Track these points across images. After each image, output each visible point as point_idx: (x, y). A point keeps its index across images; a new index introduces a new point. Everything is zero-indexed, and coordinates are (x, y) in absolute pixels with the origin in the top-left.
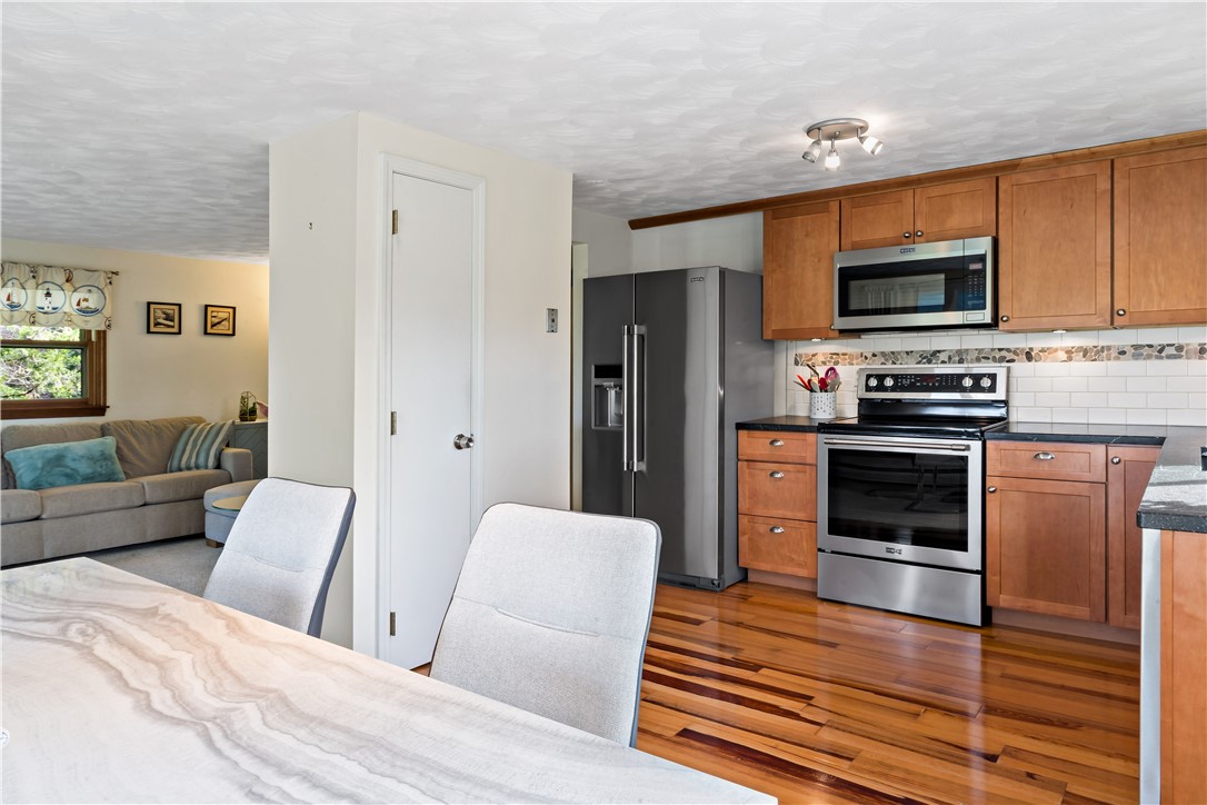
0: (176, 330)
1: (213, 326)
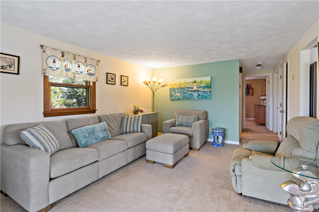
0: (114, 83)
1: (123, 82)
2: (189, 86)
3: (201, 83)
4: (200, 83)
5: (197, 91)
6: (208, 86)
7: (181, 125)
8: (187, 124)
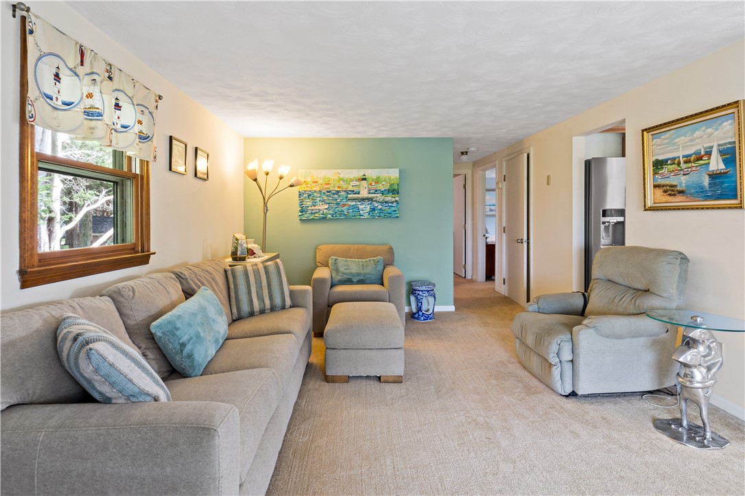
0: (183, 170)
2: (350, 188)
3: (377, 181)
4: (377, 183)
5: (369, 199)
6: (394, 190)
7: (349, 282)
8: (362, 277)
